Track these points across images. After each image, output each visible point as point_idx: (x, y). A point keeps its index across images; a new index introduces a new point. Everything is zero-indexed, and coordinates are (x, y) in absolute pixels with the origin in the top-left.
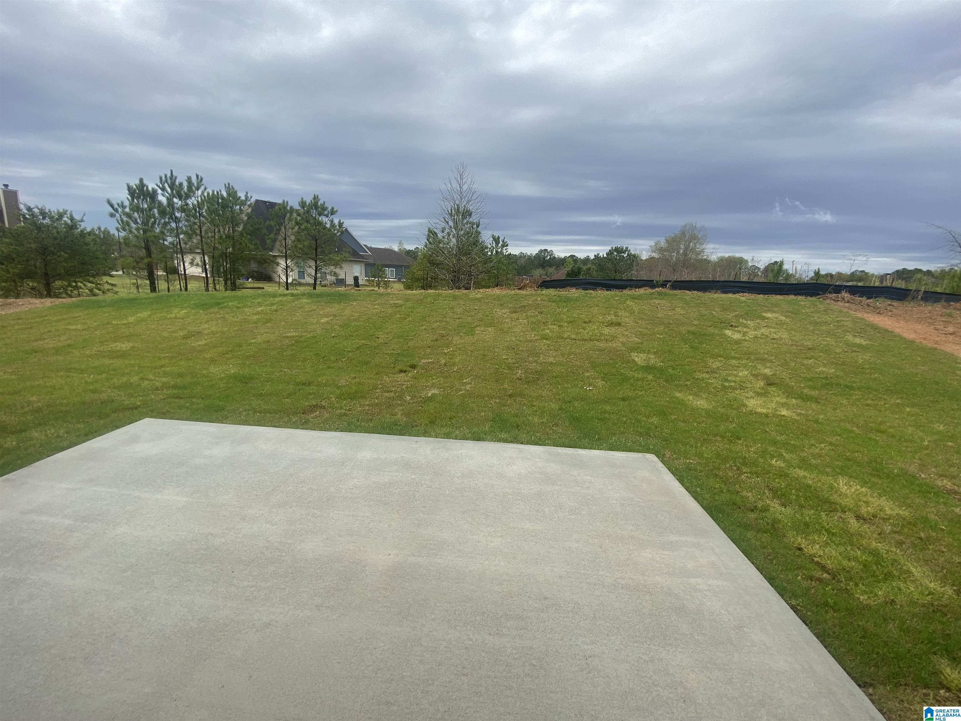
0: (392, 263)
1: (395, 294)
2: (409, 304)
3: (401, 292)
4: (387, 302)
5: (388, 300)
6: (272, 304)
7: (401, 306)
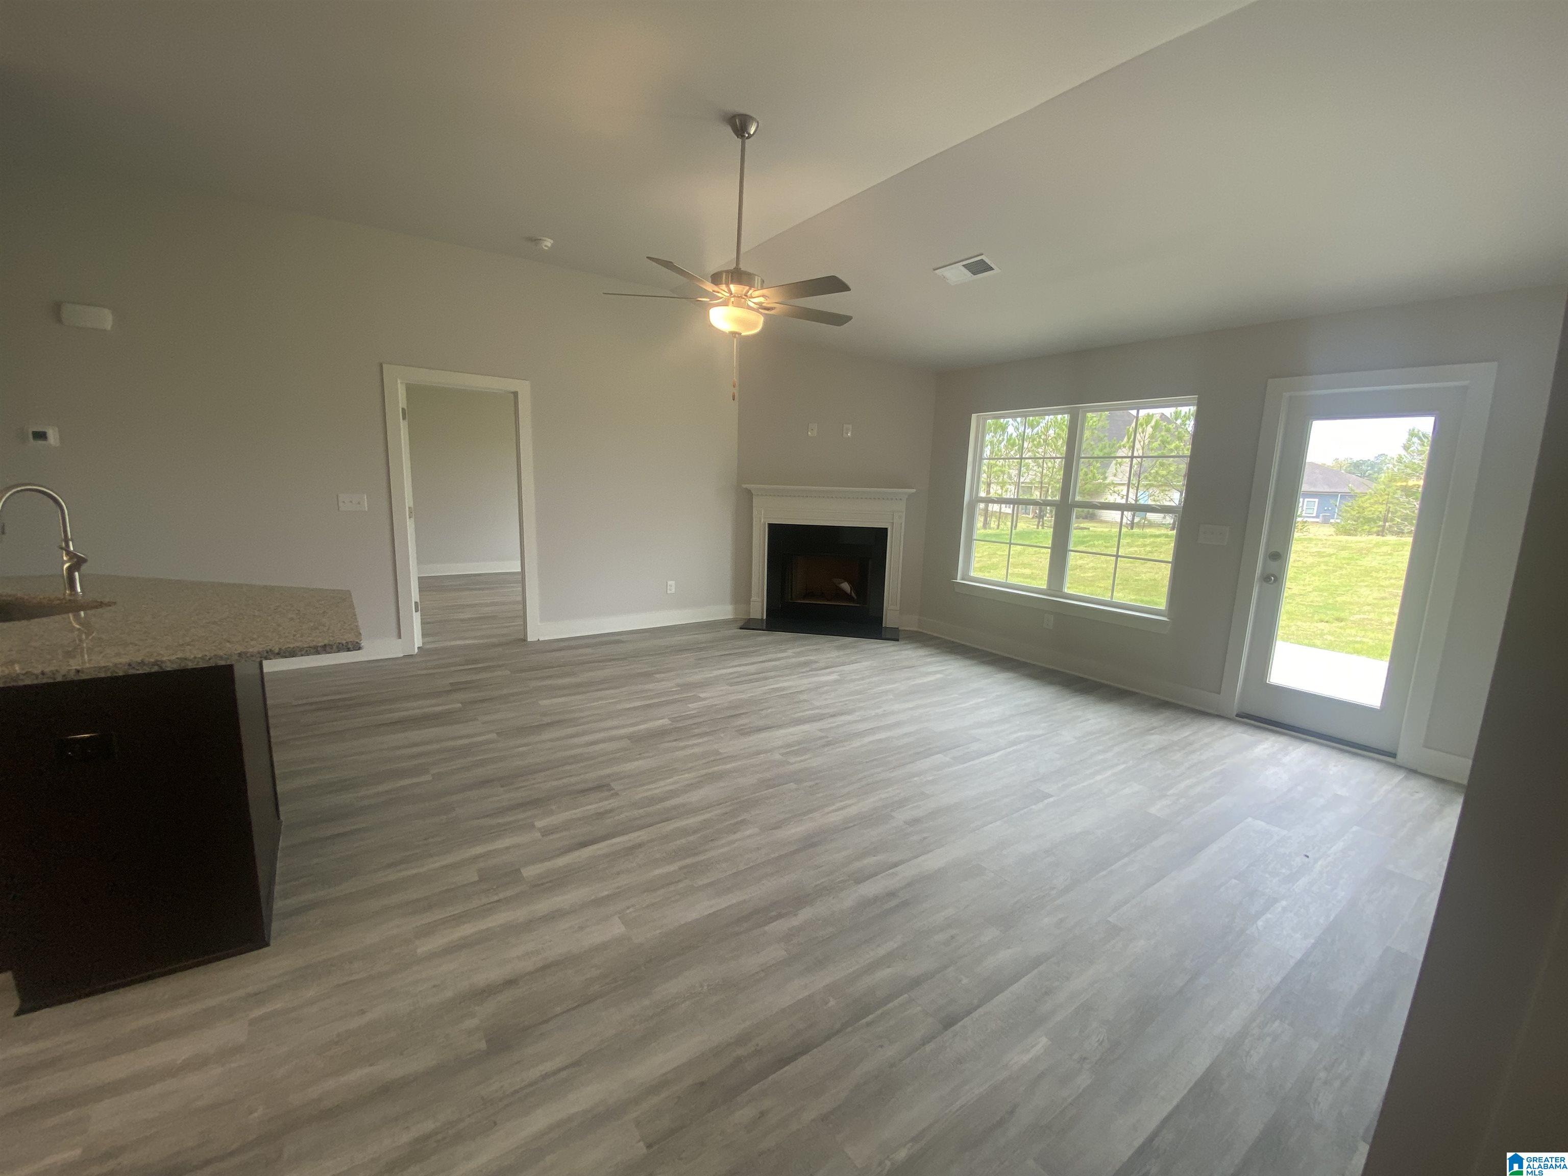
0: (1313, 489)
1: (1321, 540)
2: (1344, 554)
3: (1331, 538)
4: (1306, 550)
5: (1307, 548)
6: (1145, 545)
7: (1330, 555)
